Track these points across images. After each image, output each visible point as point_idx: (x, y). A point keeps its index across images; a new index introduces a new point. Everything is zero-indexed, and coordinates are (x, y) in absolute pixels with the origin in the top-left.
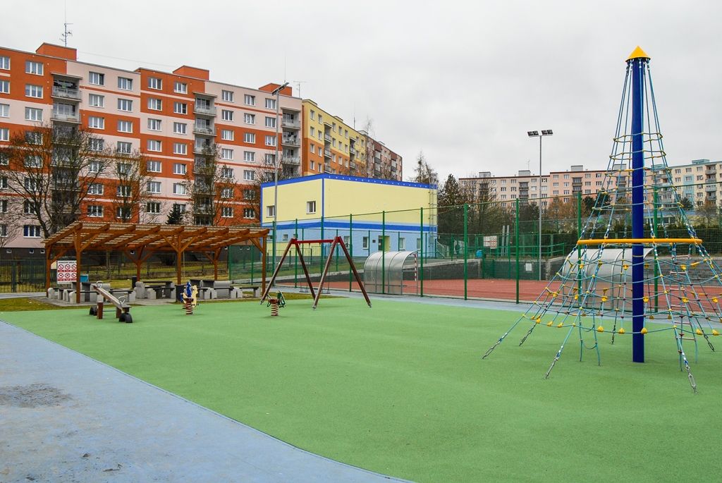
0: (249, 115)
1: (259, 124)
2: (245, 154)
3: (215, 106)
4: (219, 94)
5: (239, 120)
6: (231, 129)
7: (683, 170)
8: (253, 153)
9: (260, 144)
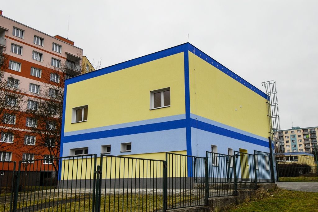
0: (37, 53)
1: (46, 62)
2: (30, 86)
3: (5, 38)
4: (11, 30)
5: (27, 55)
6: (19, 61)
7: (289, 132)
8: (38, 86)
9: (45, 79)
